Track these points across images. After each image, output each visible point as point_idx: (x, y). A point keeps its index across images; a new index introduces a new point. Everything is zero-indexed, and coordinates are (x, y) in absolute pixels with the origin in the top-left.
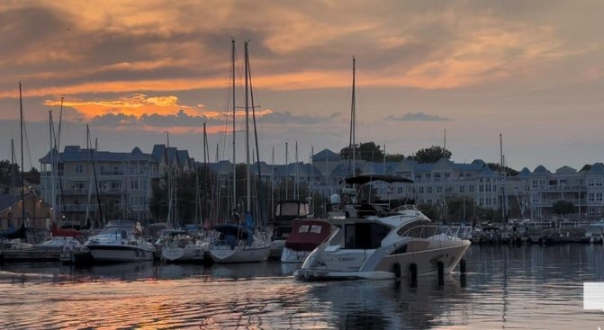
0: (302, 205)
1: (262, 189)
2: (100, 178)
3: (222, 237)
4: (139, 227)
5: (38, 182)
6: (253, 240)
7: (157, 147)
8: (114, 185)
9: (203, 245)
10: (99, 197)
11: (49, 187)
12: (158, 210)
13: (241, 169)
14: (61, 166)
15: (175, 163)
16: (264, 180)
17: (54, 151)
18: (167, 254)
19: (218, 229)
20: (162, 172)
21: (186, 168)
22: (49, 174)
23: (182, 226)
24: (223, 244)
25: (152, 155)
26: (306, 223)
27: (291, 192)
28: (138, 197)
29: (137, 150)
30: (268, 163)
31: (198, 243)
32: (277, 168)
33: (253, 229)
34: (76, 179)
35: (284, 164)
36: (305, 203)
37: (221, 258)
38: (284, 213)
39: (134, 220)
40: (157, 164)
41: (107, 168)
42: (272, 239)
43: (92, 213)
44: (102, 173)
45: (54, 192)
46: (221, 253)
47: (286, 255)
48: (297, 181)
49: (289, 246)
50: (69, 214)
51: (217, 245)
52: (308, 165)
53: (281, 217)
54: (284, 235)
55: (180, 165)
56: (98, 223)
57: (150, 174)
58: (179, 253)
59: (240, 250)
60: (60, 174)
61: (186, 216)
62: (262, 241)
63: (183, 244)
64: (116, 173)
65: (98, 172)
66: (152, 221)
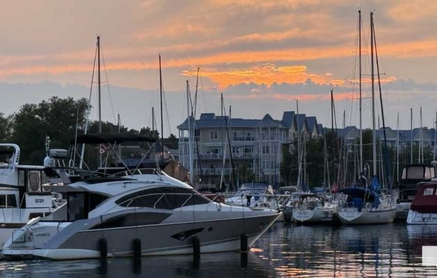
0: (427, 169)
1: (387, 153)
2: (234, 143)
3: (349, 200)
4: (271, 189)
5: (176, 148)
6: (379, 203)
7: (286, 114)
8: (246, 151)
9: (331, 207)
10: (233, 162)
11: (187, 152)
12: (288, 174)
13: (367, 135)
14: (197, 133)
15: (304, 128)
16: (389, 145)
17: (191, 118)
18: (296, 215)
19: (345, 192)
20: (291, 138)
21: (314, 134)
22: (186, 140)
23: (312, 190)
24: (350, 206)
25: (282, 122)
26: (430, 186)
27: (416, 156)
28: (270, 161)
29: (268, 117)
30: (393, 128)
31: (326, 205)
32: (402, 134)
33: (379, 192)
34: (211, 144)
35: (409, 129)
36: (430, 166)
37: (349, 219)
38: (411, 177)
39: (266, 183)
40: (287, 130)
41: (239, 133)
42: (398, 202)
43: (226, 177)
44: (235, 139)
45: (192, 157)
46: (350, 215)
47: (412, 217)
48: (422, 146)
49: (414, 208)
50: (205, 178)
51: (345, 206)
52: (432, 129)
53: (408, 181)
54: (410, 198)
55: (309, 130)
56: (232, 185)
57: (280, 140)
58: (308, 215)
59: (367, 212)
60: (197, 140)
61: (315, 179)
62: (388, 204)
63: (312, 206)
64: (248, 139)
65: (232, 136)
66: (283, 185)
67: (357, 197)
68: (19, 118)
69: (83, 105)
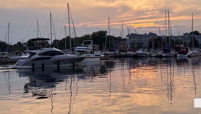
0: (181, 45)
1: (172, 41)
2: (138, 40)
3: (164, 51)
4: (146, 49)
5: (126, 41)
6: (171, 52)
7: (149, 33)
8: (141, 41)
9: (160, 53)
10: (138, 43)
11: (128, 42)
12: (150, 46)
13: (168, 37)
14: (130, 37)
15: (153, 36)
16: (173, 39)
17: (129, 34)
18: (152, 55)
19: (163, 50)
20: (151, 38)
21: (156, 37)
22: (128, 39)
23: (155, 49)
24: (164, 53)
25: (148, 35)
26: (182, 48)
27: (179, 42)
28: (146, 43)
29: (145, 34)
30: (174, 36)
31: (159, 53)
32: (176, 37)
33: (171, 50)
34: (133, 40)
35: (177, 36)
36: (182, 44)
37: (164, 56)
38: (178, 46)
39: (145, 48)
40: (150, 37)
41: (139, 38)
42: (175, 52)
43: (137, 47)
44: (139, 39)
45: (129, 43)
46: (164, 55)
47: (178, 55)
48: (180, 39)
49: (178, 53)
50: (132, 47)
51: (163, 53)
52: (182, 36)
53: (177, 47)
54: (178, 51)
55: (155, 36)
56: (138, 49)
57: (148, 39)
58: (155, 55)
59: (168, 54)
60: (130, 39)
61: (156, 47)
62: (173, 52)
63: (156, 53)
64: (141, 39)
65: (138, 38)
66: (149, 48)
67: (165, 51)
68: (92, 35)
69: (106, 32)
